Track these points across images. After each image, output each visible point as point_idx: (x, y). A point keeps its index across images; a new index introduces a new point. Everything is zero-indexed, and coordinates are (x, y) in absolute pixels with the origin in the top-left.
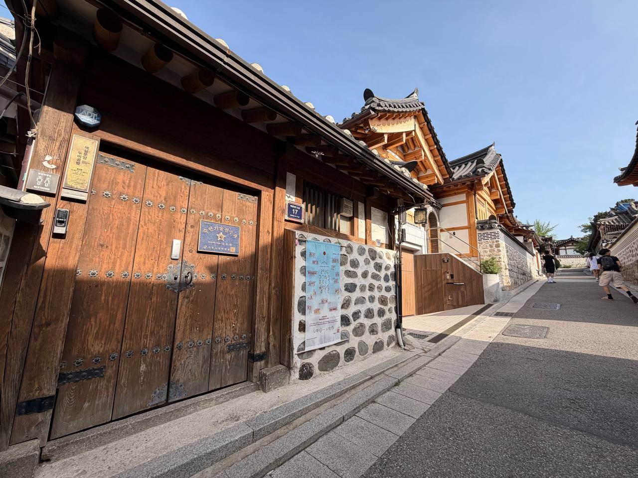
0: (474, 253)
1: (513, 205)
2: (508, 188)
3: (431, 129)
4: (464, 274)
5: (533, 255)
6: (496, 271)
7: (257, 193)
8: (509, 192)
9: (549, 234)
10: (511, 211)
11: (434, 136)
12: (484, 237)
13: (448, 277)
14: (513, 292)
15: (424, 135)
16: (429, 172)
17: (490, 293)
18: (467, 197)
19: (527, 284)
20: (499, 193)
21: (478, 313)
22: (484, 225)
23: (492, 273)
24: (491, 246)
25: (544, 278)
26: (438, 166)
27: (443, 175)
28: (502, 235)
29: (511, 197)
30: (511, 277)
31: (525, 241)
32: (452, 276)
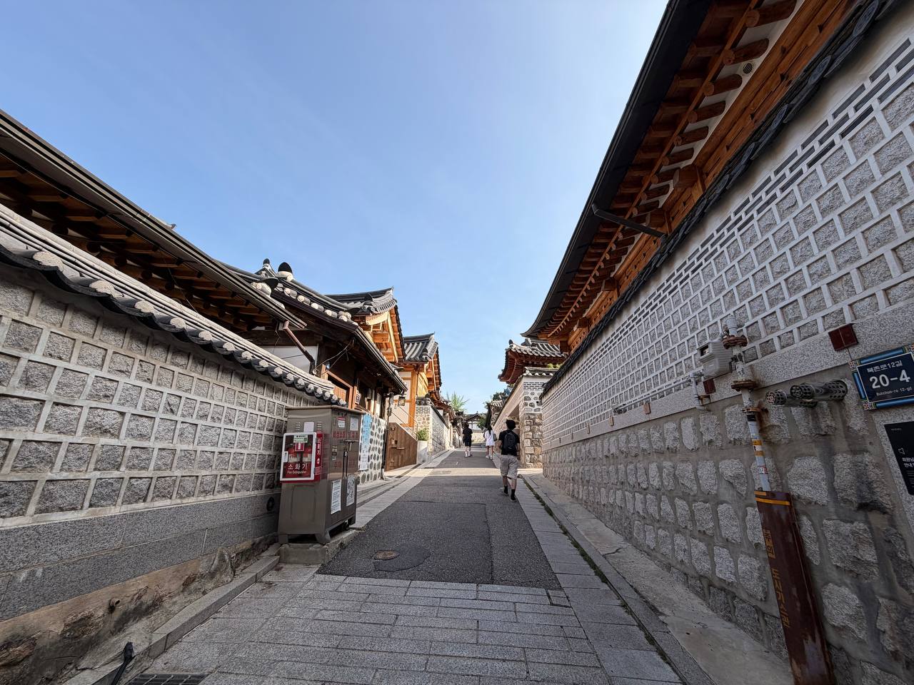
0: (411, 423)
1: (440, 384)
2: (439, 370)
3: (398, 320)
4: (405, 440)
5: (448, 428)
6: (426, 438)
7: (347, 389)
8: (439, 374)
9: (462, 407)
10: (438, 389)
11: (399, 325)
12: (420, 411)
13: (393, 443)
14: (433, 457)
15: (392, 323)
16: (389, 351)
17: (420, 455)
18: (412, 375)
19: (441, 452)
20: (432, 374)
21: (414, 468)
22: (421, 401)
23: (423, 440)
24: (424, 419)
25: (453, 449)
26: (397, 348)
27: (398, 355)
28: (431, 410)
29: (440, 377)
30: (433, 445)
31: (444, 414)
32: (396, 442)
